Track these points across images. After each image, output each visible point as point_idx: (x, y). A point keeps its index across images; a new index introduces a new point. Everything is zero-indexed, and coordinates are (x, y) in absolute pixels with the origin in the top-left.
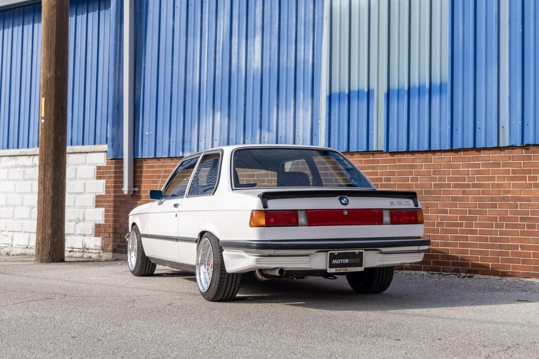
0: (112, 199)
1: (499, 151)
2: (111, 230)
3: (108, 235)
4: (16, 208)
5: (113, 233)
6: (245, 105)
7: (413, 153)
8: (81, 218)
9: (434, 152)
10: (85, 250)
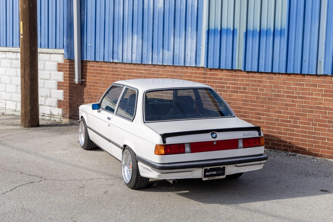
0: (68, 85)
1: (317, 77)
2: (68, 105)
3: (66, 108)
4: (7, 85)
5: (69, 106)
6: (153, 32)
7: (261, 73)
8: (49, 95)
9: (275, 74)
10: (52, 116)
